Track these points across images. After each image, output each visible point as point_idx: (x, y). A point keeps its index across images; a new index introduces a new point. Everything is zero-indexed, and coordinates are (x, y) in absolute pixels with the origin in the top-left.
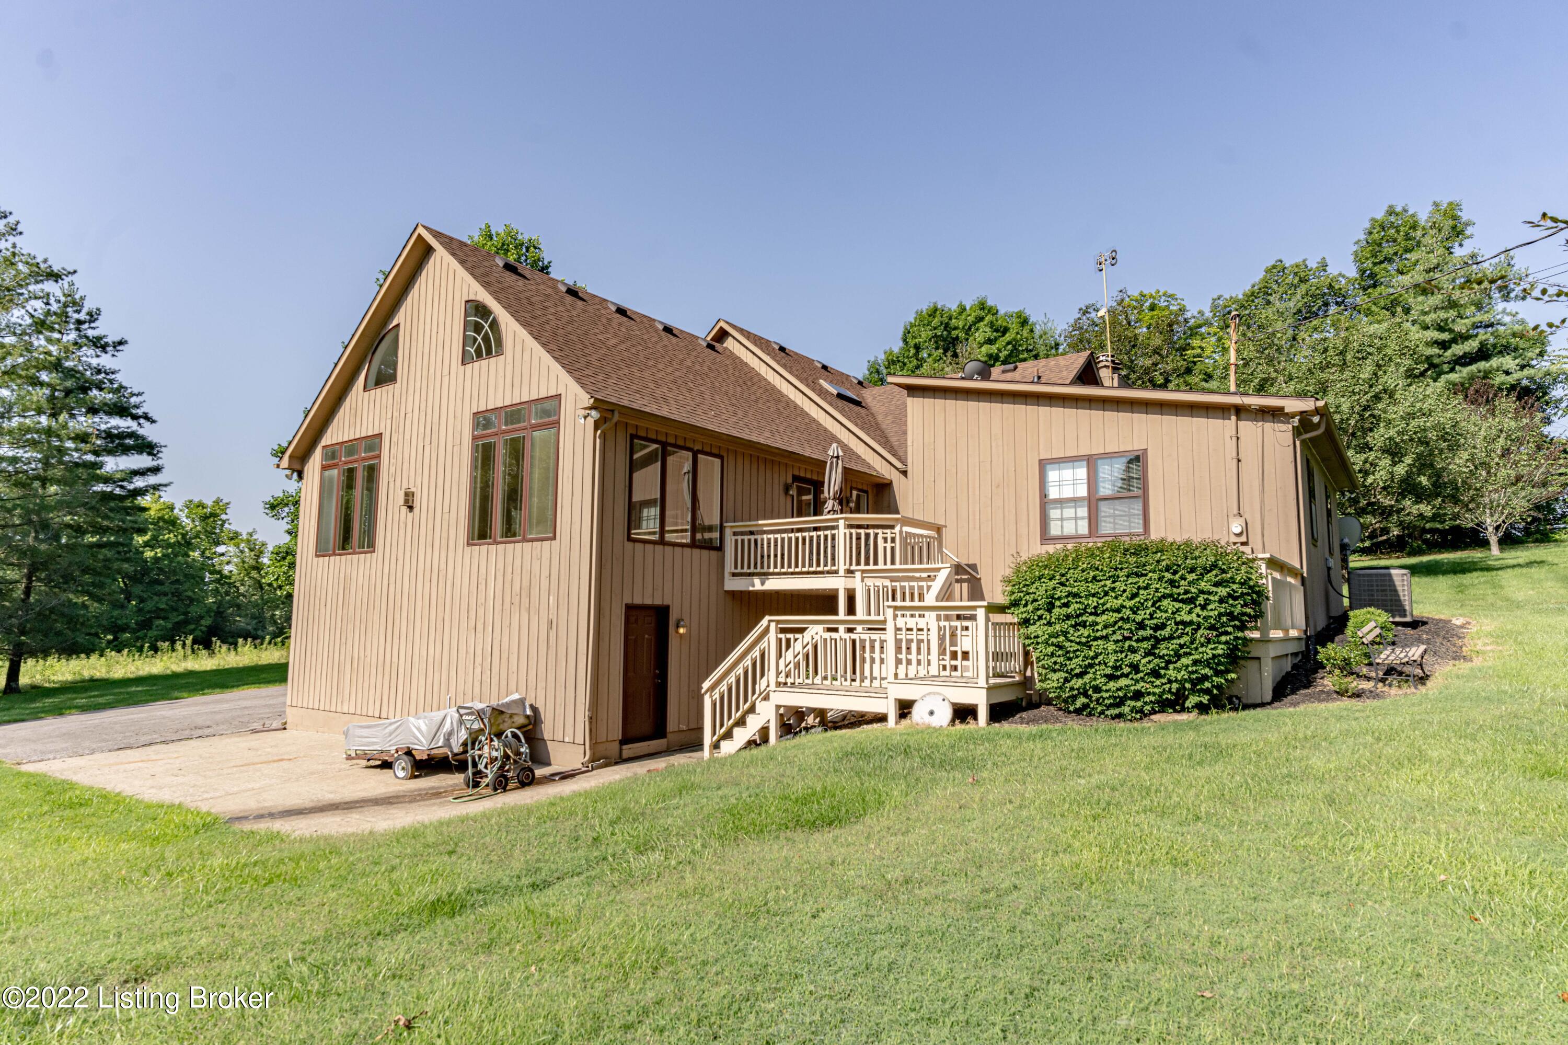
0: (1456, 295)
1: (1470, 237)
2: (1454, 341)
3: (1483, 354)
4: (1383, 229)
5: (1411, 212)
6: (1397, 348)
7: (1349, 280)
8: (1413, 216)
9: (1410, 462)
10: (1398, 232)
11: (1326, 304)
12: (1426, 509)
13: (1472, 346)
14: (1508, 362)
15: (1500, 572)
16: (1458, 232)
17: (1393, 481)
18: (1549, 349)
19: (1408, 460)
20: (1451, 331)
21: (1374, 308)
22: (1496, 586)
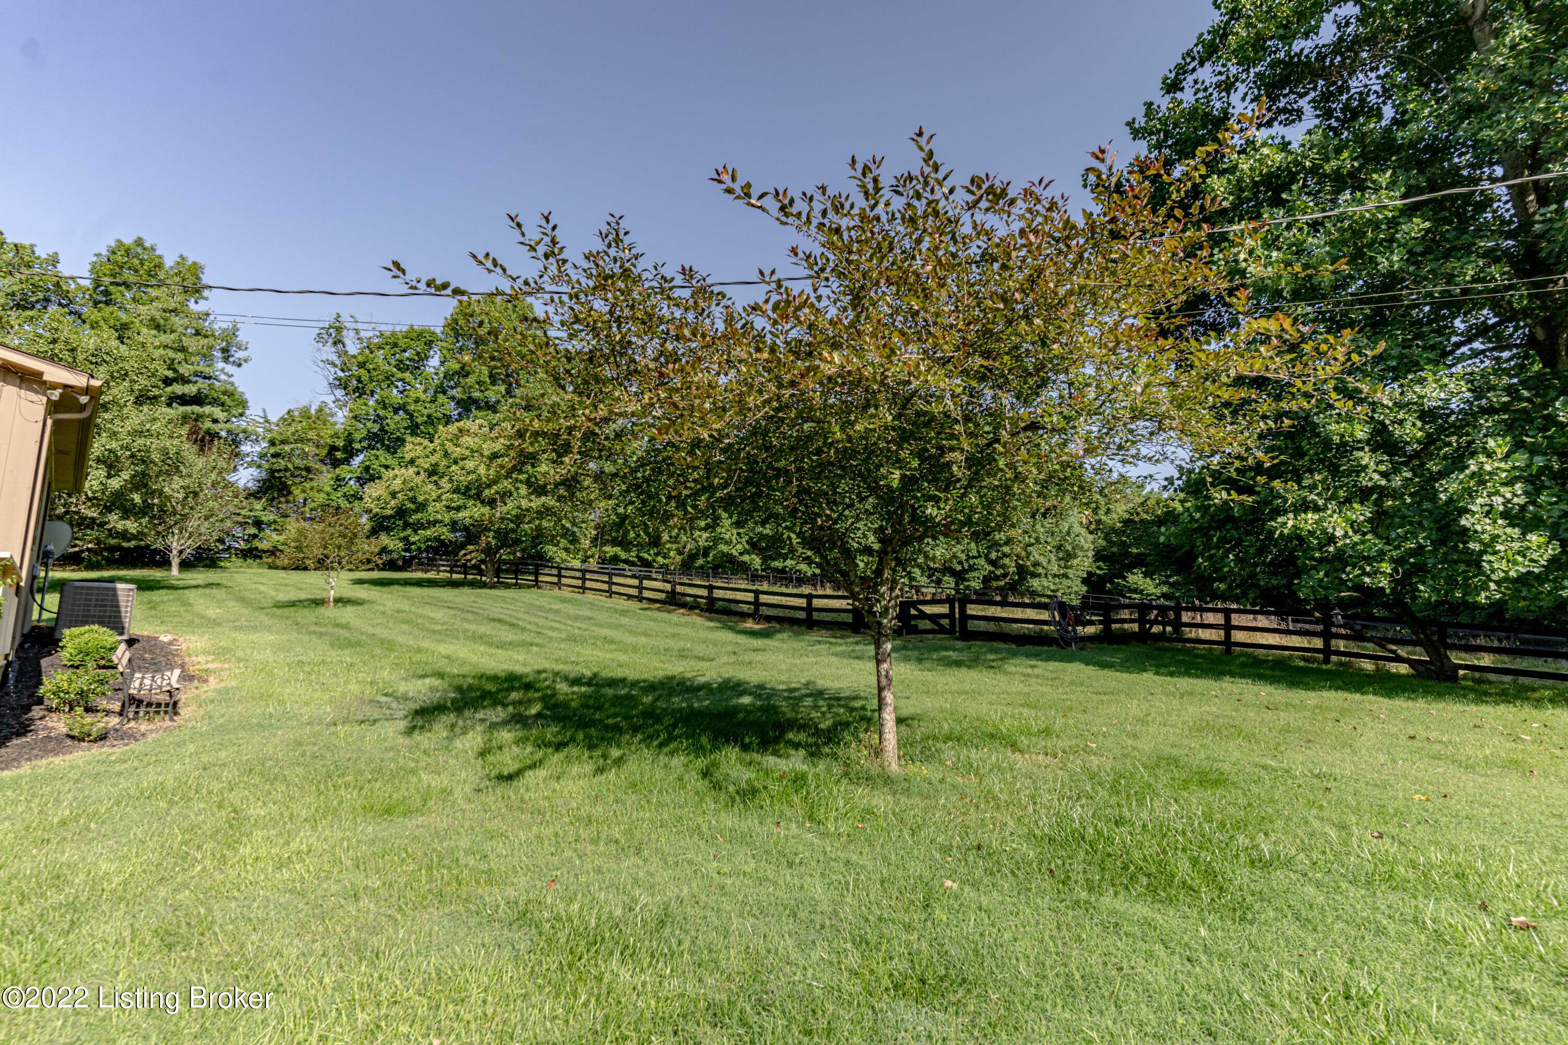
0: (186, 342)
1: (206, 299)
2: (175, 380)
3: (198, 400)
4: (128, 256)
5: (158, 253)
6: (136, 365)
7: (79, 287)
8: (160, 257)
9: (127, 477)
10: (142, 264)
11: (47, 300)
12: (131, 526)
13: (190, 390)
14: (217, 412)
15: (186, 592)
16: (196, 290)
17: (103, 493)
18: (248, 412)
19: (126, 475)
20: (175, 371)
21: (102, 323)
22: (186, 604)
